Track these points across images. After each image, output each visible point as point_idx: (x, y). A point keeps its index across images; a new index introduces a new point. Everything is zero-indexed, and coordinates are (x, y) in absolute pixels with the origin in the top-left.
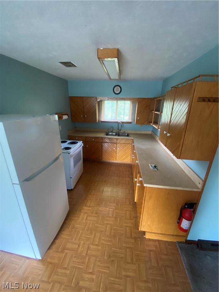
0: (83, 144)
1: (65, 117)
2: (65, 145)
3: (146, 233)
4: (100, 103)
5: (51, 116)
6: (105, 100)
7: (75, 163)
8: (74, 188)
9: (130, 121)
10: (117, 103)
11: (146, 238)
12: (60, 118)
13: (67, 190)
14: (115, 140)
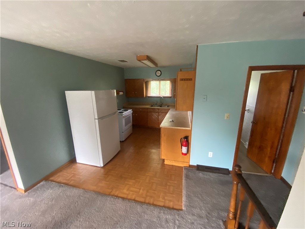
0: (132, 112)
1: (121, 93)
2: (120, 111)
3: (165, 160)
4: (147, 83)
5: (112, 90)
6: (151, 81)
7: (126, 124)
8: (125, 140)
9: (170, 96)
10: (160, 83)
11: (165, 164)
12: (117, 93)
13: (120, 141)
14: (158, 110)
